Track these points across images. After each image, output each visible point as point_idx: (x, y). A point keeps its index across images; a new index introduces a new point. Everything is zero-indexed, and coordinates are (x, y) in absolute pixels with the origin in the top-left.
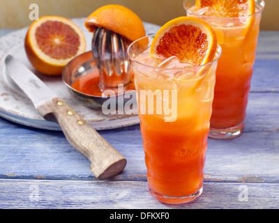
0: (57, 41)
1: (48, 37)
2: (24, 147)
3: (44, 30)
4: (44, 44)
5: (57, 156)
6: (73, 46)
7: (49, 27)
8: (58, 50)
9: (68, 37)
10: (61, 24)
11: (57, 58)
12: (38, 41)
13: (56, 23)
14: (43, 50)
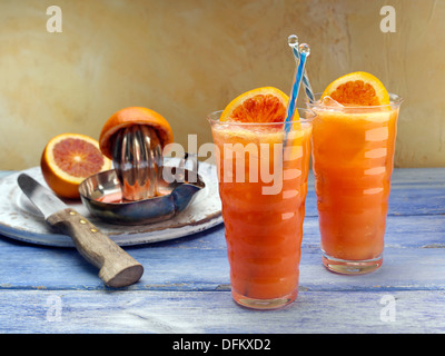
0: (77, 158)
1: (68, 154)
2: (27, 262)
3: (63, 147)
4: (62, 160)
5: (64, 269)
6: (96, 165)
7: (69, 144)
8: (78, 168)
9: (91, 155)
10: (84, 142)
11: (76, 176)
12: (56, 157)
13: (78, 141)
14: (60, 167)
